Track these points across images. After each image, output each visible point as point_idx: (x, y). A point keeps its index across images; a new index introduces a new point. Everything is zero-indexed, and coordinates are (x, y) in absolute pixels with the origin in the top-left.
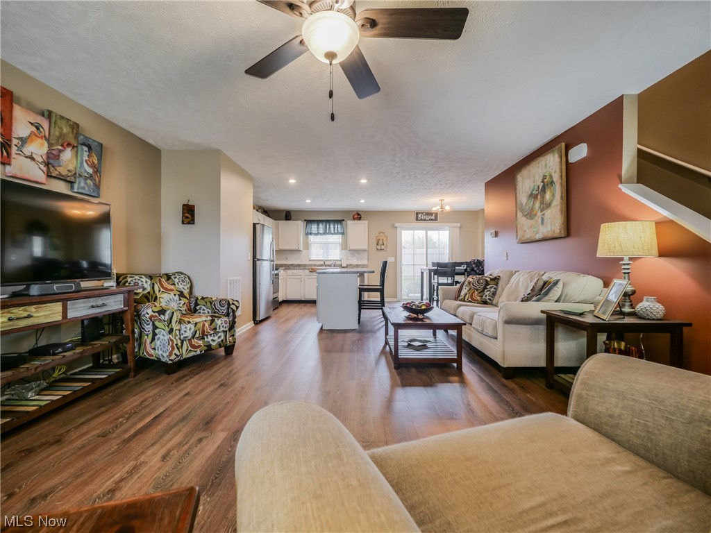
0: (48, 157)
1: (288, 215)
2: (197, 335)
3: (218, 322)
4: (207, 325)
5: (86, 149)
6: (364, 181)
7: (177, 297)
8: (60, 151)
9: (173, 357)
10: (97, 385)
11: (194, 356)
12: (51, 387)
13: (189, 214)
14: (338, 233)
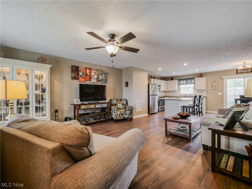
0: (97, 78)
1: (172, 78)
2: (121, 114)
3: (127, 112)
4: (123, 112)
5: (104, 74)
6: (185, 64)
7: (122, 105)
8: (99, 76)
9: (115, 118)
10: (101, 121)
11: (120, 119)
12: (95, 119)
13: (127, 84)
14: (193, 83)
